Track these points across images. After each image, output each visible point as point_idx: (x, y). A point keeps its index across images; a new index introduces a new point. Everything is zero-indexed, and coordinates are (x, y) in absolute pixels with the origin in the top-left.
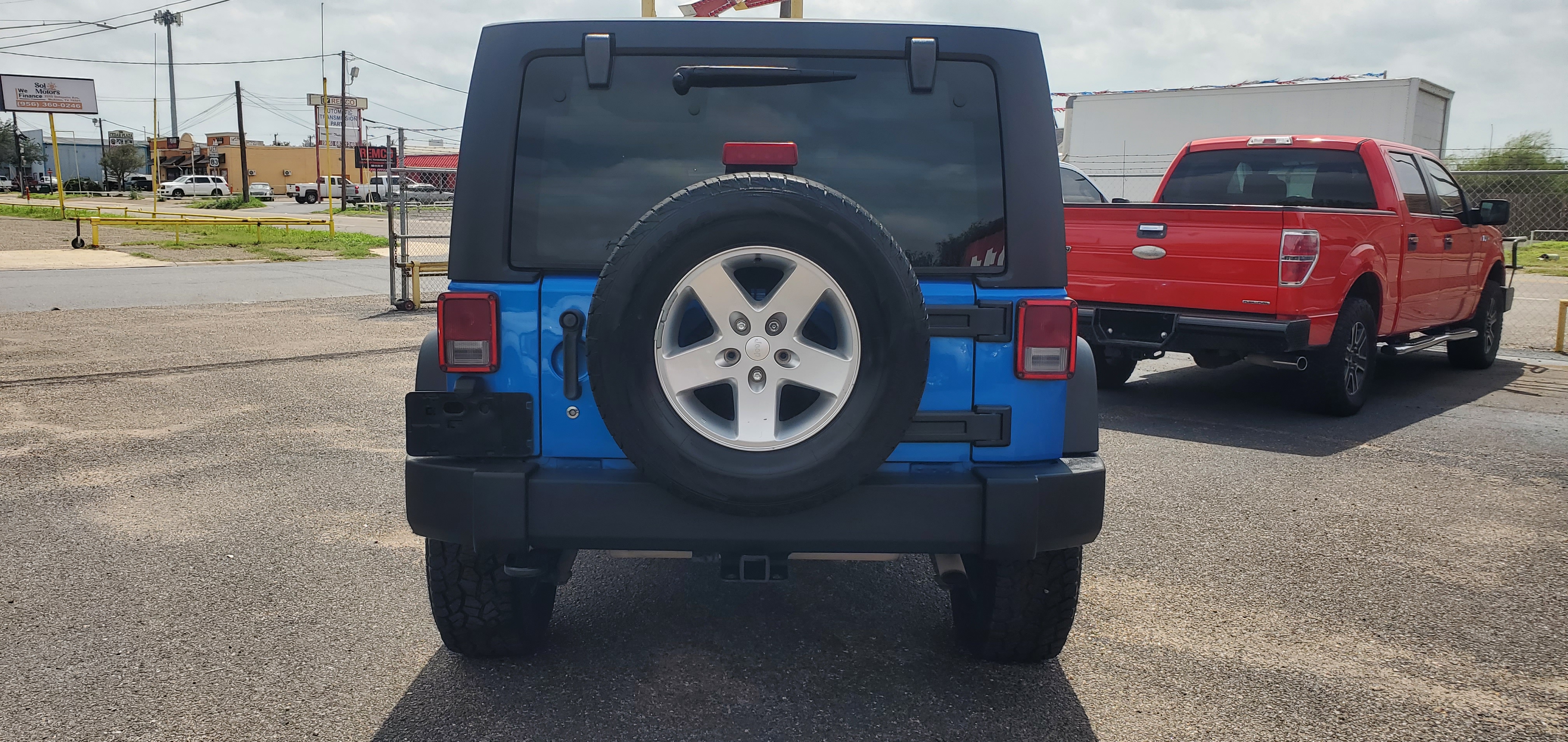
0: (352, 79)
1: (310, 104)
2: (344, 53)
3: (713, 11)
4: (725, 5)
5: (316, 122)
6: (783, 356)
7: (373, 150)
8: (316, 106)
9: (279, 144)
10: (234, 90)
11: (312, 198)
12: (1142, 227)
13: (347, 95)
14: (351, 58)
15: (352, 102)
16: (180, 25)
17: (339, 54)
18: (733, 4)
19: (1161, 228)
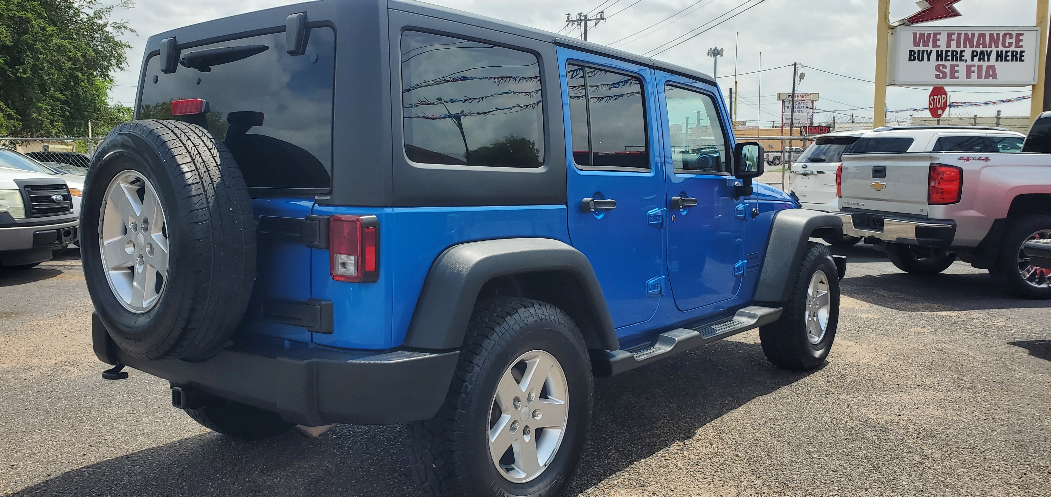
0: (800, 81)
1: (779, 100)
2: (795, 64)
5: (783, 112)
7: (813, 128)
8: (783, 100)
9: (775, 127)
10: (729, 94)
11: (777, 162)
13: (796, 92)
14: (800, 66)
15: (808, 97)
16: (722, 56)
17: (792, 65)
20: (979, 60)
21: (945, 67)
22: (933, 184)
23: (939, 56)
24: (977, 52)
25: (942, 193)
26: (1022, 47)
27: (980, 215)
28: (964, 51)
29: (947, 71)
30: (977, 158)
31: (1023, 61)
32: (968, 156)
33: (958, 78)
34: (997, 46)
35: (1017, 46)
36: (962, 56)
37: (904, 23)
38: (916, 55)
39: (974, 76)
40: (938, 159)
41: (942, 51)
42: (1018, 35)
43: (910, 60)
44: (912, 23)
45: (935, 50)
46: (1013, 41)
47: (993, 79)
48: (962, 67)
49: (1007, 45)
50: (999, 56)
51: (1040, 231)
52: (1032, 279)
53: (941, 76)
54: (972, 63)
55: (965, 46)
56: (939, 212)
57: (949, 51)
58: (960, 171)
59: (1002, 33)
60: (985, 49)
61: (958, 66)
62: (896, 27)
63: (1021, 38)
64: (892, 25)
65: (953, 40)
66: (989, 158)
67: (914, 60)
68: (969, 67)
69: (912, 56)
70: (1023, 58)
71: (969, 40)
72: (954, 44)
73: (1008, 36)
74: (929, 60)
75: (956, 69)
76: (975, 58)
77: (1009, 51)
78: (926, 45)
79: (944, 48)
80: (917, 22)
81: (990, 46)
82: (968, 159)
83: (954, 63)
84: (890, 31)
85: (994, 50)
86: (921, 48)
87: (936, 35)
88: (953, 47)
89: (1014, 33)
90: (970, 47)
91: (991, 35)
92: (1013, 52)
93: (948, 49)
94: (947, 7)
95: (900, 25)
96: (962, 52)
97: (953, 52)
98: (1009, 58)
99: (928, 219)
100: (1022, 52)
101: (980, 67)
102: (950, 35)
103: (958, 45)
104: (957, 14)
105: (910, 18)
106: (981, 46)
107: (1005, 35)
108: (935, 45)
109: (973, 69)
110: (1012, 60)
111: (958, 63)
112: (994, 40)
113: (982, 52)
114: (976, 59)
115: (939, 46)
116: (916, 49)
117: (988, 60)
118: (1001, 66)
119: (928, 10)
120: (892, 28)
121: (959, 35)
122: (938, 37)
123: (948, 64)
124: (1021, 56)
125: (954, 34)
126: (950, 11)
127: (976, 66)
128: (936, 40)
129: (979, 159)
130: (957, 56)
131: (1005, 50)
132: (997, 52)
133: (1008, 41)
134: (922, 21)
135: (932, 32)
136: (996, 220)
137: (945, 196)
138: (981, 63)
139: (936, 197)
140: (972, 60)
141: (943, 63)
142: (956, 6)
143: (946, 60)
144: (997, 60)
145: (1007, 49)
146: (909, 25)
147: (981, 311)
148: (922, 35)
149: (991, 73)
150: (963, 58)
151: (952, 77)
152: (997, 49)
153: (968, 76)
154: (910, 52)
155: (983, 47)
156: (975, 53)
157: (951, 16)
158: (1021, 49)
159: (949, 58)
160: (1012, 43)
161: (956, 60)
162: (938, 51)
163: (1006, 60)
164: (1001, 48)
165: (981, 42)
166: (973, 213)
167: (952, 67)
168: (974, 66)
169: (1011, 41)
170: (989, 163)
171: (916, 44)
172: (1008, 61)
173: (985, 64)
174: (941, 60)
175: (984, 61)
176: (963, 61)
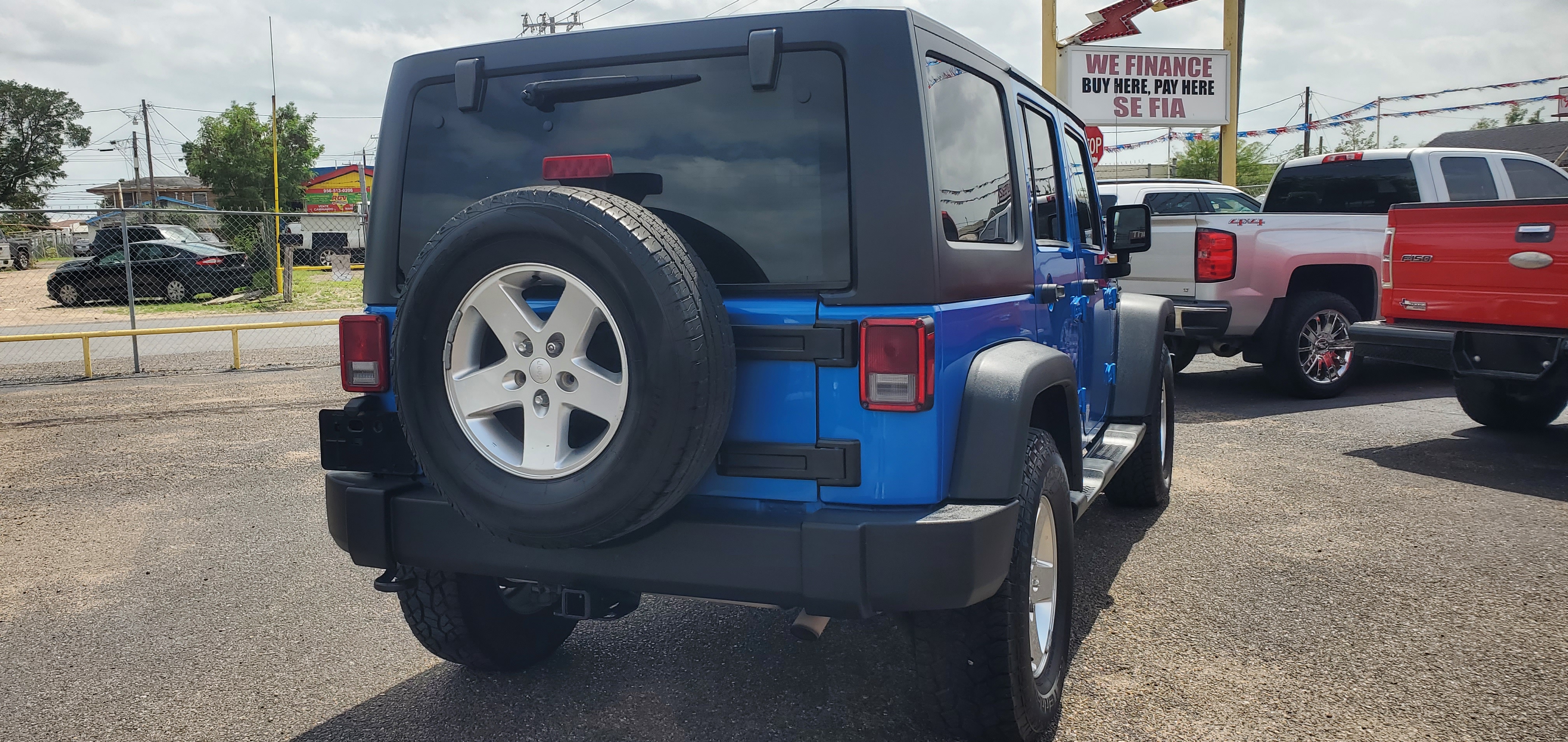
3: (1125, 16)
4: (1141, 7)
6: (568, 380)
12: (1522, 229)
18: (1149, 5)
19: (1546, 229)
20: (1164, 93)
21: (1125, 100)
22: (1200, 255)
23: (1119, 85)
24: (1160, 81)
25: (1213, 267)
26: (1210, 75)
27: (1259, 294)
28: (1146, 80)
29: (1128, 105)
30: (1250, 221)
31: (1213, 94)
32: (1241, 219)
33: (1140, 115)
34: (1183, 75)
35: (1206, 74)
36: (1144, 86)
37: (1074, 41)
38: (1091, 85)
39: (1159, 112)
40: (1206, 222)
41: (1121, 80)
42: (1206, 60)
43: (1084, 91)
44: (1084, 41)
45: (1112, 78)
46: (1201, 68)
47: (1180, 117)
48: (1144, 101)
49: (1194, 73)
50: (1186, 87)
51: (1320, 313)
52: (1313, 373)
53: (1121, 112)
54: (1156, 96)
55: (1147, 74)
56: (1209, 291)
57: (1129, 80)
58: (1234, 237)
59: (1188, 58)
60: (1169, 78)
61: (1140, 99)
62: (1066, 46)
63: (1209, 65)
64: (1060, 43)
65: (1134, 65)
66: (1263, 221)
67: (1089, 91)
68: (1153, 101)
69: (1087, 85)
70: (1213, 91)
71: (1151, 65)
72: (1134, 70)
73: (1194, 61)
74: (1106, 91)
75: (1139, 103)
76: (1159, 89)
77: (1196, 81)
78: (1102, 71)
79: (1123, 75)
80: (1090, 40)
81: (1175, 75)
82: (1241, 222)
83: (1136, 95)
84: (1058, 52)
85: (1180, 79)
86: (1097, 75)
87: (1114, 57)
88: (1134, 75)
89: (1201, 58)
90: (1153, 75)
91: (1176, 59)
92: (1201, 82)
93: (1128, 77)
94: (1124, 22)
95: (1070, 44)
96: (1144, 81)
97: (1134, 80)
98: (1197, 90)
99: (1196, 302)
100: (1211, 82)
101: (1165, 101)
102: (1129, 58)
103: (1139, 73)
104: (1136, 31)
105: (1081, 35)
106: (1165, 74)
107: (1191, 60)
108: (1112, 72)
109: (1157, 103)
110: (1201, 93)
111: (1140, 95)
112: (1180, 66)
113: (1167, 81)
114: (1161, 90)
115: (1117, 73)
116: (1091, 76)
117: (1174, 93)
118: (1189, 101)
119: (1101, 24)
120: (1060, 48)
121: (1140, 58)
122: (1116, 61)
123: (1129, 96)
124: (1211, 88)
125: (1134, 57)
126: (1127, 26)
127: (1161, 100)
128: (1114, 65)
129: (1253, 221)
130: (1138, 86)
131: (1191, 79)
132: (1184, 81)
133: (1195, 67)
134: (1095, 40)
135: (1109, 54)
136: (1275, 299)
137: (1216, 270)
138: (1166, 96)
139: (1206, 272)
140: (1156, 92)
141: (1123, 95)
142: (1136, 20)
143: (1127, 92)
144: (1184, 93)
145: (1195, 79)
146: (1080, 45)
147: (1278, 417)
148: (1097, 57)
149: (1178, 110)
150: (1146, 89)
151: (1135, 114)
152: (1184, 78)
153: (1153, 114)
154: (1084, 79)
155: (1167, 75)
156: (1159, 83)
157: (1128, 34)
158: (1210, 79)
159: (1130, 89)
160: (1200, 70)
161: (1138, 92)
162: (1116, 80)
163: (1194, 93)
164: (1187, 77)
165: (1165, 68)
166: (1249, 292)
167: (1134, 101)
168: (1158, 100)
169: (1198, 68)
170: (1263, 227)
171: (1091, 70)
172: (1197, 93)
173: (1170, 97)
174: (1121, 92)
175: (1169, 93)
176: (1146, 92)
